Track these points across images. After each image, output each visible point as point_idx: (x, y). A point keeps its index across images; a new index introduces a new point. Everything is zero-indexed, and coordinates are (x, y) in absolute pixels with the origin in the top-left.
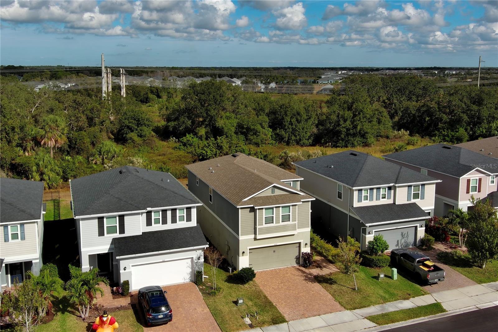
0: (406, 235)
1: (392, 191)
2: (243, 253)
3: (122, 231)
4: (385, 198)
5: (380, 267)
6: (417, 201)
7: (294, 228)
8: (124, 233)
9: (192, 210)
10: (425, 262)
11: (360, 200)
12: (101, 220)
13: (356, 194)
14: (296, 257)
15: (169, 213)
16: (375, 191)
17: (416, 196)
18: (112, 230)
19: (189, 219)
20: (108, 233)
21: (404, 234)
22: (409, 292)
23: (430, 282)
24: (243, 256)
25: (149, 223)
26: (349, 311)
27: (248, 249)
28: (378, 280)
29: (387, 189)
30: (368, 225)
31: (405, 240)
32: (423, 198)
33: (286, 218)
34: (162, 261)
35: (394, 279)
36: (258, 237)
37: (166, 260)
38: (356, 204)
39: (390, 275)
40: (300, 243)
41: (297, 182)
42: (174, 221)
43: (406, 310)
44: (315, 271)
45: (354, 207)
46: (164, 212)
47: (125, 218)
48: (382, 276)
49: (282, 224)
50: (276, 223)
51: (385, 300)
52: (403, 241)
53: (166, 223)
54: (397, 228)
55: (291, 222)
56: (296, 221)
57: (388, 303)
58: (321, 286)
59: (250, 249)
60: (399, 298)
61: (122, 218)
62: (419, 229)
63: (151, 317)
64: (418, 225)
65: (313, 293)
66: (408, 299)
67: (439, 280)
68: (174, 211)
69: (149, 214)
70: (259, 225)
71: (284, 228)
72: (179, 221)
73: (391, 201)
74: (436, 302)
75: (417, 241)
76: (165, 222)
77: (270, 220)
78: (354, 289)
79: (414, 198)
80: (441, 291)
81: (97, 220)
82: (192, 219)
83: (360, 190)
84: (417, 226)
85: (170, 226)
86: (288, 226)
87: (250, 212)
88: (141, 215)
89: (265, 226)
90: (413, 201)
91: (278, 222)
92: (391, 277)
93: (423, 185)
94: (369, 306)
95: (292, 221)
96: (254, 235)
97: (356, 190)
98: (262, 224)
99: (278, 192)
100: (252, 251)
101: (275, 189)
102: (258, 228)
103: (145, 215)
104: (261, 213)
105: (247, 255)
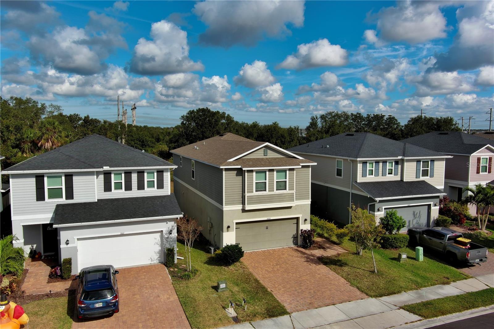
0: (418, 215)
1: (400, 166)
2: (229, 227)
3: (70, 195)
4: (391, 174)
5: (396, 248)
6: (426, 179)
7: (290, 198)
8: (72, 198)
9: (165, 174)
10: (458, 239)
11: (364, 175)
12: (40, 179)
13: (360, 166)
14: (294, 235)
15: (134, 177)
16: (381, 164)
17: (425, 173)
18: (56, 193)
19: (161, 185)
20: (50, 197)
21: (416, 213)
22: (446, 275)
23: (471, 263)
24: (228, 231)
25: (107, 188)
26: (374, 298)
27: (235, 224)
28: (400, 262)
29: (394, 163)
30: (378, 199)
31: (417, 221)
32: (432, 176)
33: (282, 186)
34: (119, 234)
35: (420, 261)
36: (248, 207)
37: (125, 233)
38: (360, 179)
39: (415, 257)
40: (298, 219)
42: (141, 186)
43: (454, 297)
44: (318, 253)
45: (358, 182)
46: (128, 174)
47: (74, 178)
48: (404, 256)
49: (276, 192)
50: (269, 191)
51: (418, 286)
53: (131, 189)
54: (409, 205)
55: (287, 191)
56: (293, 189)
57: (423, 288)
58: (328, 268)
59: (237, 223)
60: (436, 282)
61: (69, 178)
62: (432, 208)
64: (432, 203)
65: (319, 276)
66: (448, 283)
67: (481, 260)
68: (141, 173)
69: (107, 175)
70: (248, 192)
71: (280, 198)
72: (148, 187)
73: (398, 178)
74: (489, 288)
75: (431, 222)
76: (128, 187)
77: (261, 187)
78: (373, 272)
79: (423, 176)
81: (33, 180)
82: (164, 186)
83: (365, 163)
84: (430, 205)
85: (135, 193)
86: (283, 195)
87: (237, 175)
88: (95, 176)
89: (255, 193)
90: (422, 178)
91: (271, 190)
92: (416, 259)
93: (433, 161)
94: (399, 292)
95: (289, 190)
96: (242, 205)
97: (360, 162)
98: (252, 192)
99: (271, 155)
100: (239, 226)
101: (268, 150)
102: (247, 196)
103: (102, 177)
104: (251, 177)
105: (234, 231)
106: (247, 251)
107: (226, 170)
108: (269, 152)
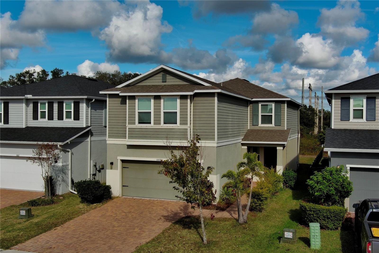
7: (183, 135)
8: (8, 123)
9: (81, 105)
11: (345, 117)
13: (336, 107)
15: (56, 107)
19: (77, 117)
24: (111, 168)
25: (35, 117)
27: (120, 161)
30: (329, 150)
34: (16, 155)
36: (129, 142)
37: (20, 156)
38: (336, 124)
42: (60, 118)
45: (333, 128)
46: (51, 103)
49: (163, 125)
50: (154, 124)
53: (53, 119)
55: (178, 125)
56: (187, 124)
59: (123, 161)
61: (6, 104)
68: (60, 104)
69: (35, 104)
70: (129, 123)
72: (67, 118)
76: (51, 118)
82: (80, 118)
83: (345, 99)
86: (173, 131)
87: (122, 103)
88: (24, 104)
89: (137, 125)
91: (157, 122)
95: (181, 124)
96: (126, 140)
98: (134, 123)
99: (171, 81)
100: (126, 165)
101: (167, 75)
102: (129, 128)
103: (31, 105)
104: (133, 105)
105: (117, 169)
107: (111, 96)
108: (169, 77)
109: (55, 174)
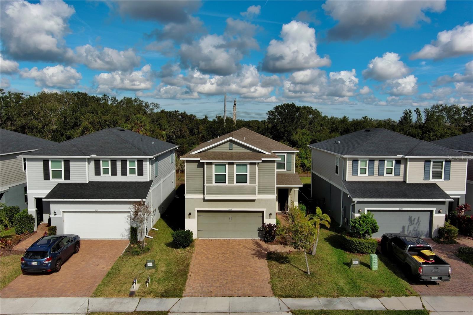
0: (416, 221)
1: (402, 166)
2: (190, 214)
3: (67, 177)
4: (391, 173)
5: (363, 253)
6: (440, 182)
7: (252, 191)
8: (69, 179)
9: (144, 163)
10: (422, 251)
11: (355, 173)
12: (46, 162)
13: (349, 165)
14: (259, 229)
15: (119, 164)
16: (376, 163)
17: (437, 175)
18: (57, 174)
19: (141, 173)
20: (53, 177)
21: (413, 219)
22: (384, 288)
23: (423, 279)
24: (189, 218)
25: (97, 173)
26: (277, 298)
27: (196, 212)
28: (350, 267)
29: (394, 162)
30: (356, 200)
31: (415, 228)
32: (447, 178)
33: (242, 179)
34: (95, 210)
35: (373, 269)
36: (207, 197)
37: (99, 210)
38: (349, 177)
39: (369, 264)
40: (263, 212)
41: (292, 155)
42: (124, 173)
44: (273, 248)
45: (347, 180)
46: (114, 162)
47: (71, 163)
48: (355, 262)
49: (236, 185)
50: (229, 183)
51: (341, 293)
52: (411, 228)
53: (116, 175)
54: (401, 209)
55: (248, 185)
56: (255, 183)
57: (344, 297)
58: (267, 263)
59: (198, 211)
60: (364, 293)
61: (67, 162)
62: (435, 215)
63: (23, 262)
64: (434, 209)
65: (249, 269)
66: (378, 297)
67: (440, 278)
68: (124, 162)
69: (97, 162)
70: (207, 183)
71: (241, 191)
72: (130, 173)
73: (400, 179)
74: (423, 309)
75: (433, 233)
76: (114, 173)
77: (220, 179)
78: (306, 273)
79: (433, 178)
80: (441, 295)
81: (41, 163)
82: (144, 173)
83: (355, 161)
84: (433, 211)
85: (119, 178)
86: (243, 188)
87: (198, 167)
88: (87, 163)
90: (432, 181)
91: (231, 182)
92: (369, 266)
93: (448, 162)
94: (310, 297)
95: (250, 183)
96: (203, 195)
97: (350, 159)
98: (212, 183)
99: (236, 149)
100: (201, 214)
101: (233, 144)
102: (207, 187)
103: (93, 163)
104: (210, 169)
105: (195, 218)
106: (209, 239)
108: (234, 146)
109: (135, 224)
